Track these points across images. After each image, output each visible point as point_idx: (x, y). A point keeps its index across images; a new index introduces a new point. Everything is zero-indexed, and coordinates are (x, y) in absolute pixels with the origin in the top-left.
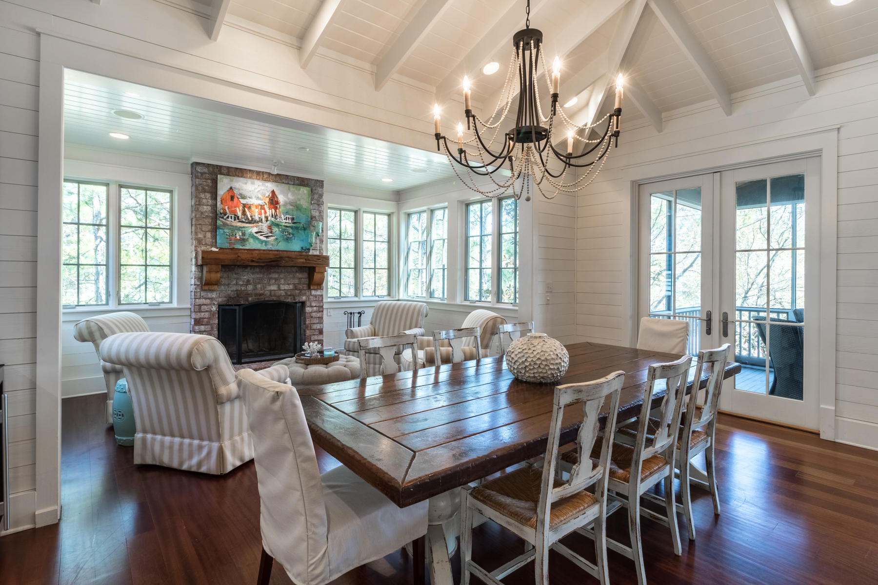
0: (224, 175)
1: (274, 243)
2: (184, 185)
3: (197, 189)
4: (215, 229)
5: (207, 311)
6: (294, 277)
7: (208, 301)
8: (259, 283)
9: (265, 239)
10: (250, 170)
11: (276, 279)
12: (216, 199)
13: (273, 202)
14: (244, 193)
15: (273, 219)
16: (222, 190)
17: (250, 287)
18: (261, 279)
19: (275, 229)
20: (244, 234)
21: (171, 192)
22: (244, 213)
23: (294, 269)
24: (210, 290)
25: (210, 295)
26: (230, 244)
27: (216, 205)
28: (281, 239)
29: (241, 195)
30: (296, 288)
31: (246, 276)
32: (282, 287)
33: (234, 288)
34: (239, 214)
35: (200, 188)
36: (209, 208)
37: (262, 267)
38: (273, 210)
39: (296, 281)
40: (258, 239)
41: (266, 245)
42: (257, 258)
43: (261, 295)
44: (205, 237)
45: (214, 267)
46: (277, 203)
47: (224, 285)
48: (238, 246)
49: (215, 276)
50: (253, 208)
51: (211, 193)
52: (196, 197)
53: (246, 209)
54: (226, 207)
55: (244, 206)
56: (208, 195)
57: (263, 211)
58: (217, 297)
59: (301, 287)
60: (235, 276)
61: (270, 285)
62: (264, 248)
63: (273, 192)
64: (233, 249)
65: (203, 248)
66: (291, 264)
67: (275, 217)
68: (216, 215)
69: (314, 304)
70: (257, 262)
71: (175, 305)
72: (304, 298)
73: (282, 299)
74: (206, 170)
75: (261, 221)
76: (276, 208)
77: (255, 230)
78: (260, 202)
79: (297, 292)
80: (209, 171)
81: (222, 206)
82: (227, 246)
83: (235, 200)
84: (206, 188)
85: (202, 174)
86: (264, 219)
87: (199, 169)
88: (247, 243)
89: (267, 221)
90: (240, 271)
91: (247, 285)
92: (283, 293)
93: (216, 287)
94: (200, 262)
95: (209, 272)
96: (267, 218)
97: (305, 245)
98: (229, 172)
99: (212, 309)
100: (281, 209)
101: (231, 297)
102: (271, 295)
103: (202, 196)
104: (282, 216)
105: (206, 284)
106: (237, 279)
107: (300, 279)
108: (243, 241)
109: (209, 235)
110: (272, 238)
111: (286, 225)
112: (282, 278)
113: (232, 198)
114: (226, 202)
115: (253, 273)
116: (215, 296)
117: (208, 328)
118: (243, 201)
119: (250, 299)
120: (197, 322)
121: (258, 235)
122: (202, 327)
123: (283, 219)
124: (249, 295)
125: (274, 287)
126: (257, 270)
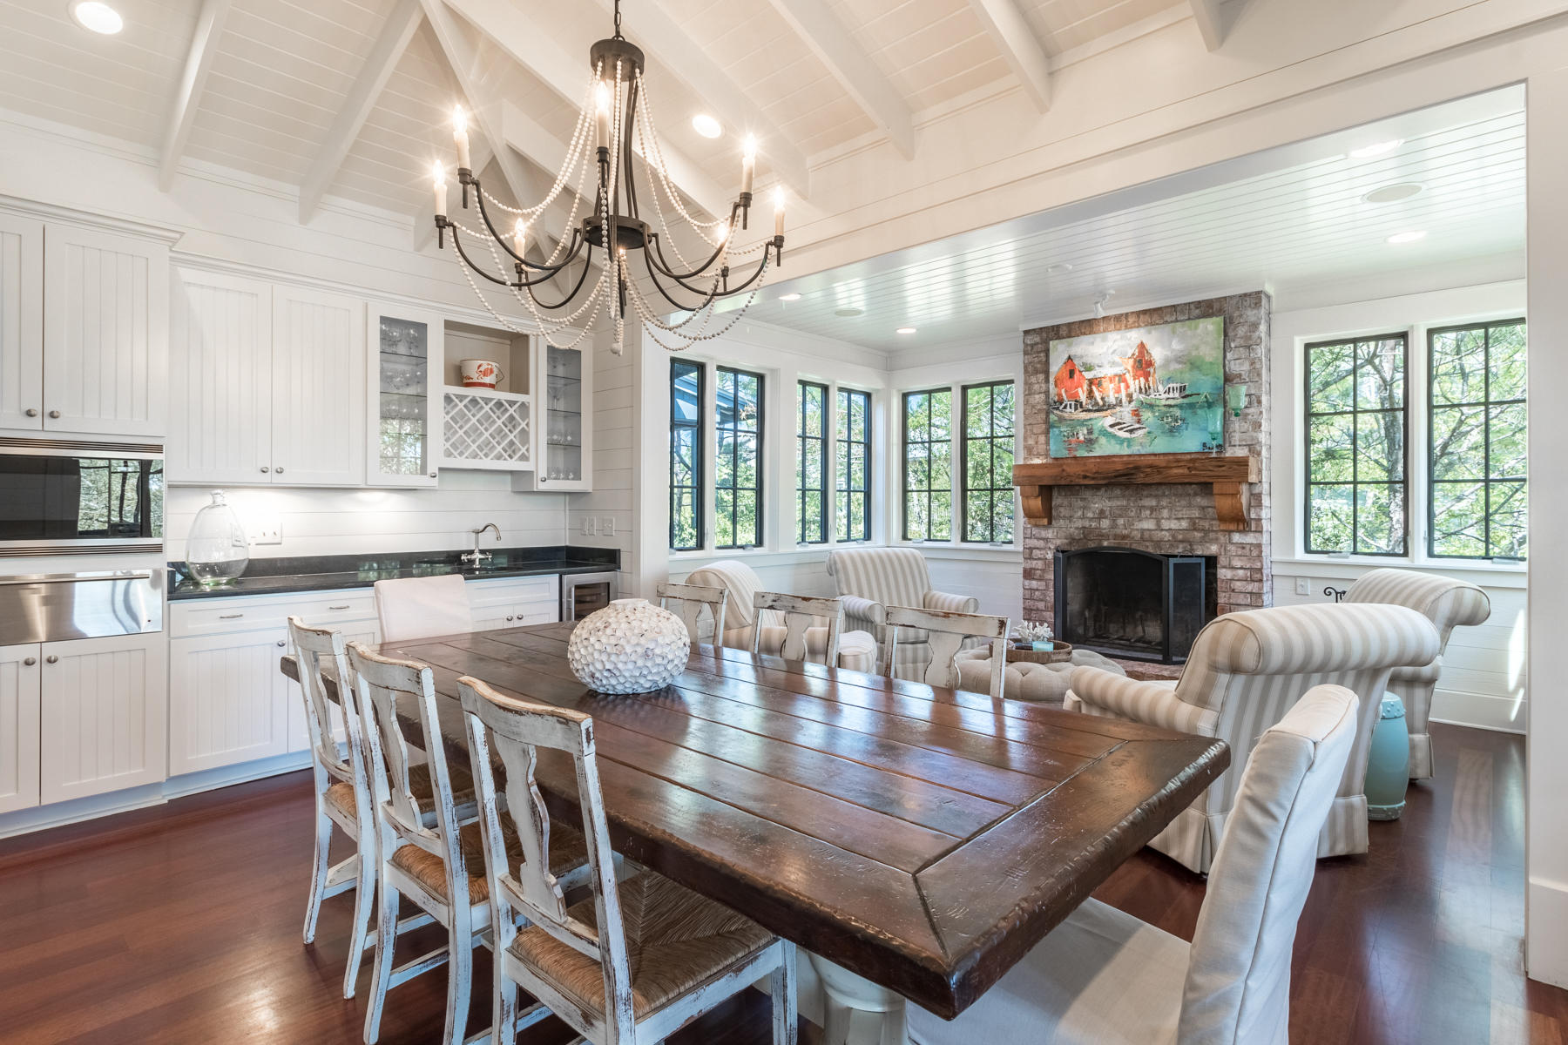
0: (1064, 338)
3: (1026, 371)
4: (1049, 426)
5: (1039, 559)
6: (1190, 506)
7: (1041, 544)
8: (1121, 516)
10: (1102, 318)
11: (1152, 509)
12: (1049, 381)
13: (1143, 364)
14: (1089, 360)
15: (1142, 397)
16: (1056, 366)
18: (1126, 509)
22: (1090, 395)
23: (1190, 489)
24: (1043, 526)
25: (1044, 533)
27: (1049, 389)
29: (1084, 364)
30: (1194, 527)
31: (1099, 503)
32: (1165, 524)
33: (1079, 524)
34: (1083, 397)
35: (1030, 368)
36: (1043, 396)
37: (1126, 485)
38: (1142, 379)
39: (1196, 513)
43: (1124, 537)
44: (1037, 443)
45: (1029, 489)
46: (1150, 364)
47: (1064, 518)
50: (1105, 384)
51: (1042, 372)
53: (1094, 388)
54: (1063, 390)
55: (1091, 382)
56: (1040, 376)
57: (1123, 385)
58: (1053, 537)
59: (1206, 525)
60: (1080, 503)
61: (1141, 520)
63: (1142, 346)
64: (1075, 458)
67: (1147, 391)
68: (1049, 407)
69: (1237, 563)
70: (1093, 479)
72: (1213, 549)
74: (1037, 339)
75: (1120, 403)
76: (1147, 376)
78: (1118, 370)
79: (1198, 535)
80: (1041, 339)
81: (1056, 389)
83: (1076, 375)
84: (1039, 366)
86: (1124, 400)
87: (1028, 339)
89: (1130, 402)
90: (1088, 494)
91: (1100, 518)
92: (1167, 536)
93: (1050, 521)
96: (1130, 396)
98: (1070, 331)
99: (1047, 556)
100: (1158, 374)
101: (1074, 539)
102: (1142, 539)
103: (1033, 379)
104: (1161, 388)
105: (1035, 517)
106: (1084, 508)
107: (1203, 508)
109: (1042, 439)
111: (1168, 402)
112: (1164, 508)
113: (1072, 373)
114: (1062, 382)
115: (1109, 499)
116: (1050, 536)
117: (1041, 585)
118: (1089, 375)
119: (1105, 544)
120: (1028, 574)
121: (1114, 431)
122: (1034, 582)
123: (1161, 395)
124: (1103, 536)
125: (1148, 525)
126: (1118, 492)
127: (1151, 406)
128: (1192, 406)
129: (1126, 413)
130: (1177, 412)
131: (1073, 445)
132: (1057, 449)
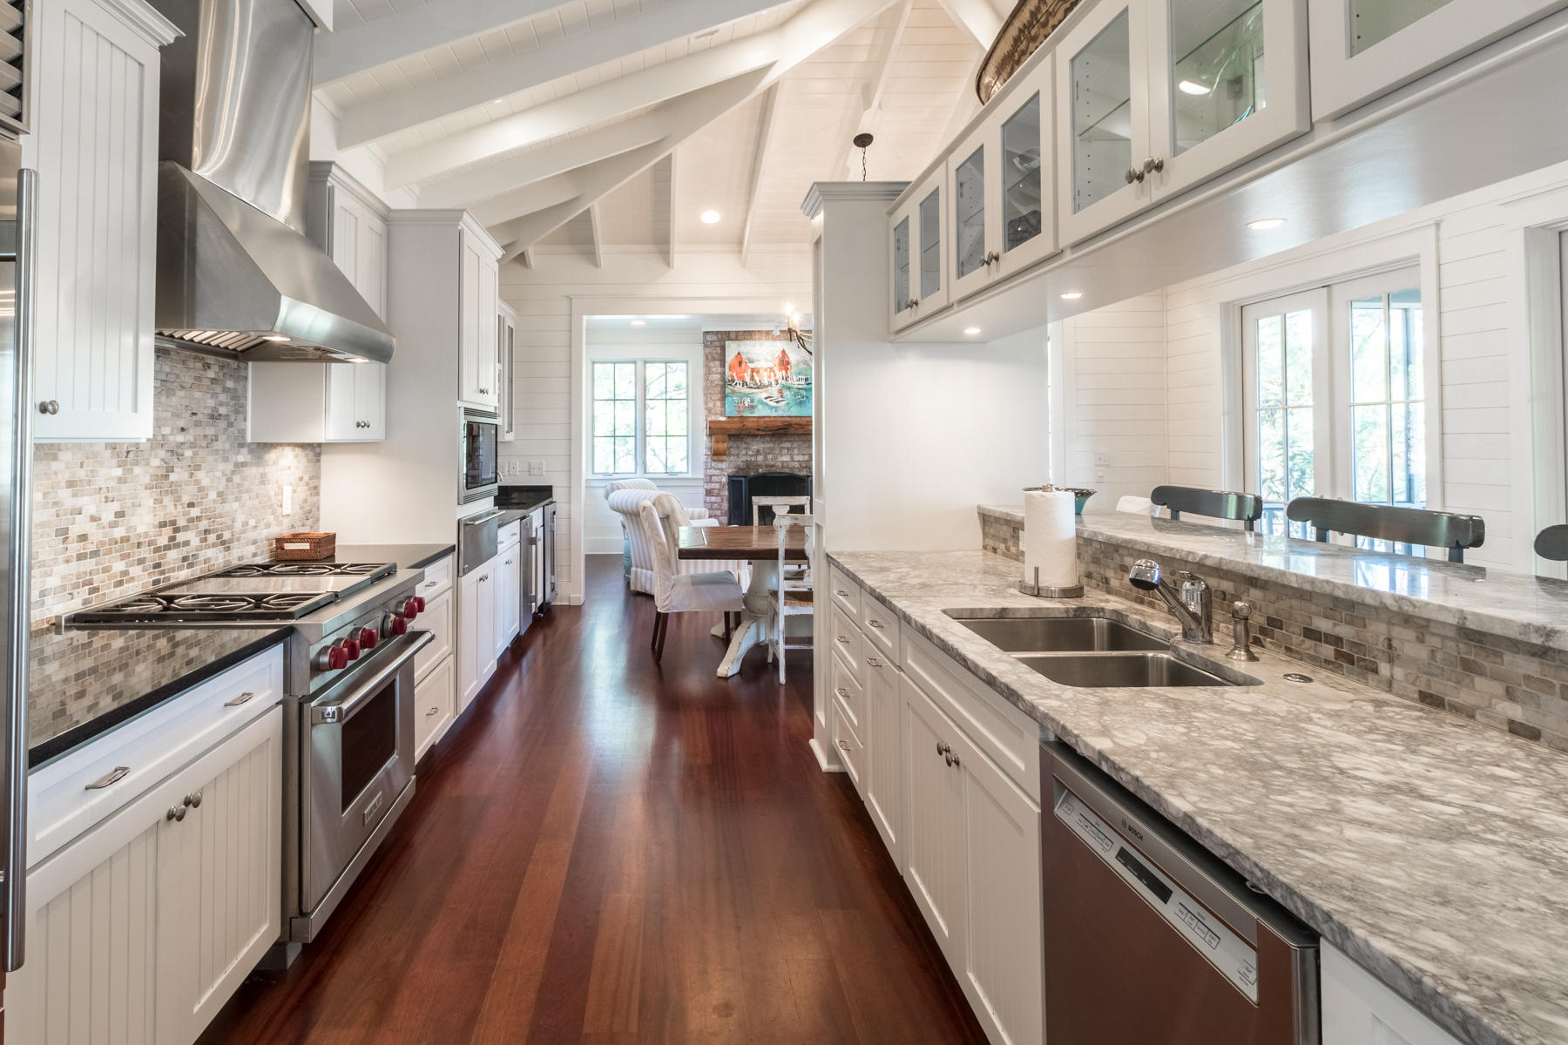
0: (732, 340)
2: (697, 353)
3: (707, 358)
4: (724, 397)
5: (717, 482)
7: (718, 472)
8: (769, 453)
9: (775, 404)
10: (759, 331)
11: (788, 449)
12: (724, 366)
13: (784, 363)
14: (752, 357)
15: (784, 382)
16: (730, 357)
17: (760, 458)
18: (770, 448)
20: (752, 401)
21: (686, 362)
22: (752, 378)
24: (720, 460)
25: (720, 465)
26: (739, 412)
27: (724, 373)
28: (792, 403)
29: (748, 359)
31: (756, 446)
32: (796, 458)
33: (744, 458)
34: (748, 379)
35: (710, 357)
36: (719, 376)
37: (773, 435)
38: (784, 372)
40: (767, 405)
42: (764, 425)
43: (772, 466)
44: (714, 406)
45: (720, 437)
46: (788, 363)
47: (734, 455)
48: (747, 414)
49: (722, 446)
50: (762, 372)
51: (720, 360)
52: (707, 366)
53: (754, 374)
54: (735, 374)
55: (753, 370)
56: (718, 363)
57: (772, 374)
58: (726, 468)
60: (744, 446)
61: (782, 456)
62: (774, 414)
63: (784, 352)
65: (713, 418)
67: (786, 379)
68: (725, 383)
70: (764, 431)
71: (691, 474)
73: (797, 472)
74: (715, 338)
75: (770, 385)
76: (787, 369)
78: (771, 365)
80: (718, 339)
81: (730, 373)
82: (736, 414)
83: (743, 365)
84: (716, 356)
85: (711, 342)
86: (773, 383)
87: (709, 338)
88: (756, 410)
89: (777, 384)
90: (749, 440)
91: (756, 455)
92: (797, 465)
93: (724, 457)
94: (709, 433)
95: (717, 442)
96: (777, 381)
98: (737, 336)
99: (722, 480)
100: (793, 369)
101: (740, 469)
103: (712, 364)
104: (794, 377)
105: (717, 454)
106: (747, 449)
109: (718, 404)
111: (799, 386)
112: (795, 448)
113: (740, 363)
114: (734, 368)
115: (763, 443)
116: (724, 467)
117: (718, 499)
118: (751, 366)
119: (760, 470)
120: (709, 493)
122: (713, 498)
123: (794, 382)
124: (760, 466)
125: (786, 458)
126: (768, 439)
132: (731, 410)
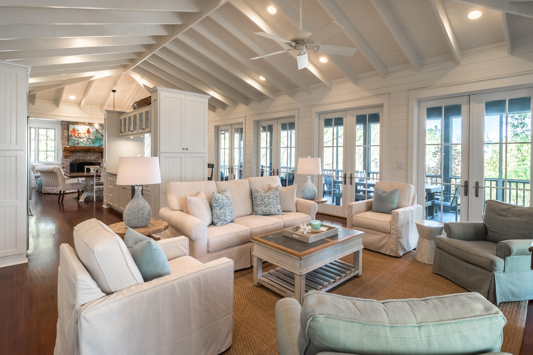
0: (72, 124)
1: (89, 144)
2: (59, 128)
3: (63, 129)
4: (68, 140)
6: (96, 155)
7: (66, 162)
9: (86, 143)
10: (81, 122)
11: (89, 155)
12: (69, 131)
13: (88, 132)
14: (78, 129)
15: (88, 137)
16: (71, 129)
17: (80, 158)
18: (84, 155)
19: (89, 140)
20: (78, 142)
21: (55, 129)
22: (78, 135)
23: (96, 152)
24: (67, 158)
25: (67, 160)
27: (69, 133)
28: (91, 143)
30: (97, 158)
31: (79, 154)
32: (92, 158)
33: (75, 158)
34: (77, 136)
36: (67, 134)
37: (85, 152)
38: (89, 134)
39: (97, 156)
41: (86, 145)
42: (83, 149)
43: (84, 160)
44: (65, 143)
46: (90, 132)
47: (72, 157)
48: (76, 145)
49: (68, 154)
50: (81, 134)
51: (67, 130)
52: (62, 131)
54: (72, 134)
55: (78, 133)
57: (85, 135)
58: (69, 161)
59: (99, 158)
60: (75, 154)
61: (87, 157)
63: (88, 129)
64: (74, 146)
65: (65, 146)
66: (94, 151)
67: (89, 136)
68: (69, 136)
71: (56, 163)
72: (100, 161)
73: (92, 162)
74: (65, 123)
75: (84, 138)
77: (82, 140)
78: (84, 132)
79: (97, 159)
82: (72, 145)
83: (75, 132)
84: (66, 128)
85: (64, 124)
87: (63, 123)
90: (77, 153)
92: (92, 160)
93: (69, 158)
94: (63, 150)
95: (66, 153)
96: (86, 137)
97: (100, 145)
99: (68, 164)
100: (91, 134)
101: (74, 161)
102: (88, 160)
103: (64, 131)
105: (65, 157)
107: (98, 155)
108: (78, 144)
109: (67, 142)
110: (88, 143)
111: (93, 139)
114: (72, 132)
115: (81, 154)
117: (66, 170)
121: (83, 142)
123: (92, 137)
124: (80, 160)
125: (89, 158)
126: (83, 152)
127: (90, 139)
128: (97, 139)
129: (85, 139)
130: (95, 140)
131: (74, 144)
